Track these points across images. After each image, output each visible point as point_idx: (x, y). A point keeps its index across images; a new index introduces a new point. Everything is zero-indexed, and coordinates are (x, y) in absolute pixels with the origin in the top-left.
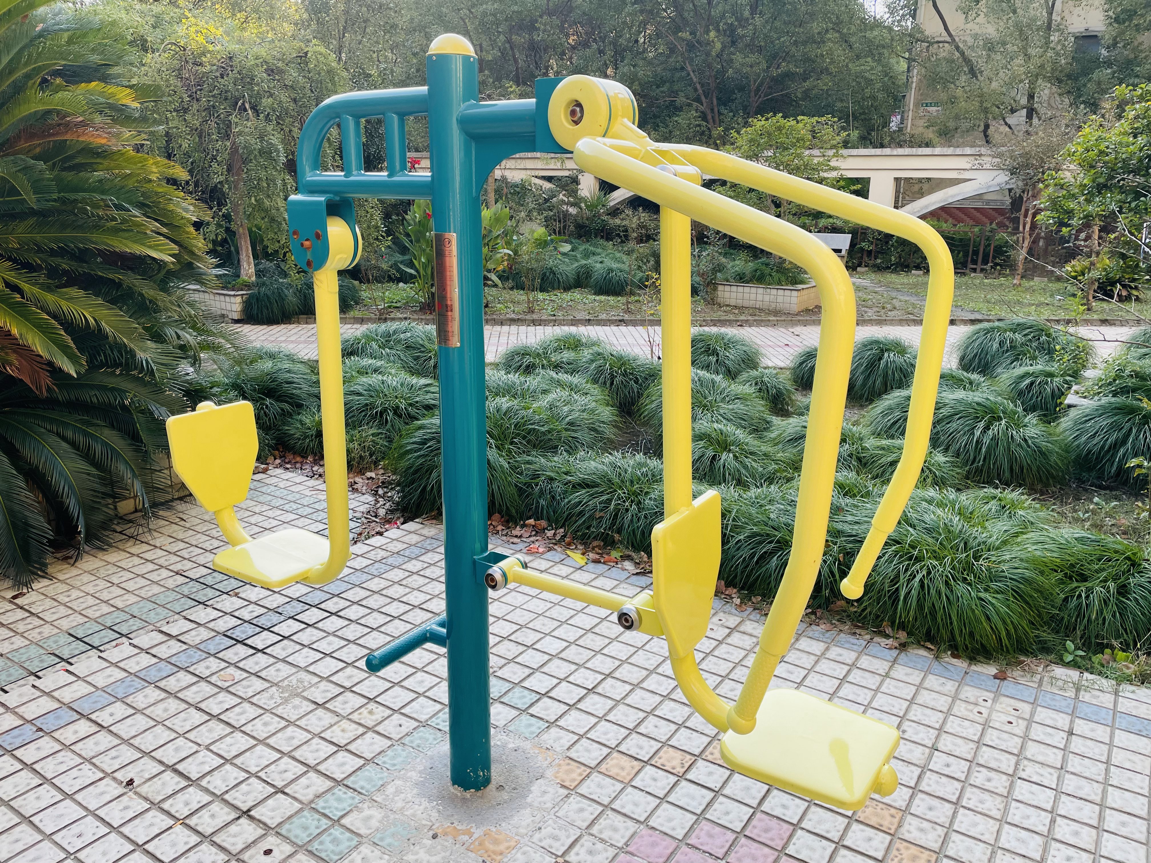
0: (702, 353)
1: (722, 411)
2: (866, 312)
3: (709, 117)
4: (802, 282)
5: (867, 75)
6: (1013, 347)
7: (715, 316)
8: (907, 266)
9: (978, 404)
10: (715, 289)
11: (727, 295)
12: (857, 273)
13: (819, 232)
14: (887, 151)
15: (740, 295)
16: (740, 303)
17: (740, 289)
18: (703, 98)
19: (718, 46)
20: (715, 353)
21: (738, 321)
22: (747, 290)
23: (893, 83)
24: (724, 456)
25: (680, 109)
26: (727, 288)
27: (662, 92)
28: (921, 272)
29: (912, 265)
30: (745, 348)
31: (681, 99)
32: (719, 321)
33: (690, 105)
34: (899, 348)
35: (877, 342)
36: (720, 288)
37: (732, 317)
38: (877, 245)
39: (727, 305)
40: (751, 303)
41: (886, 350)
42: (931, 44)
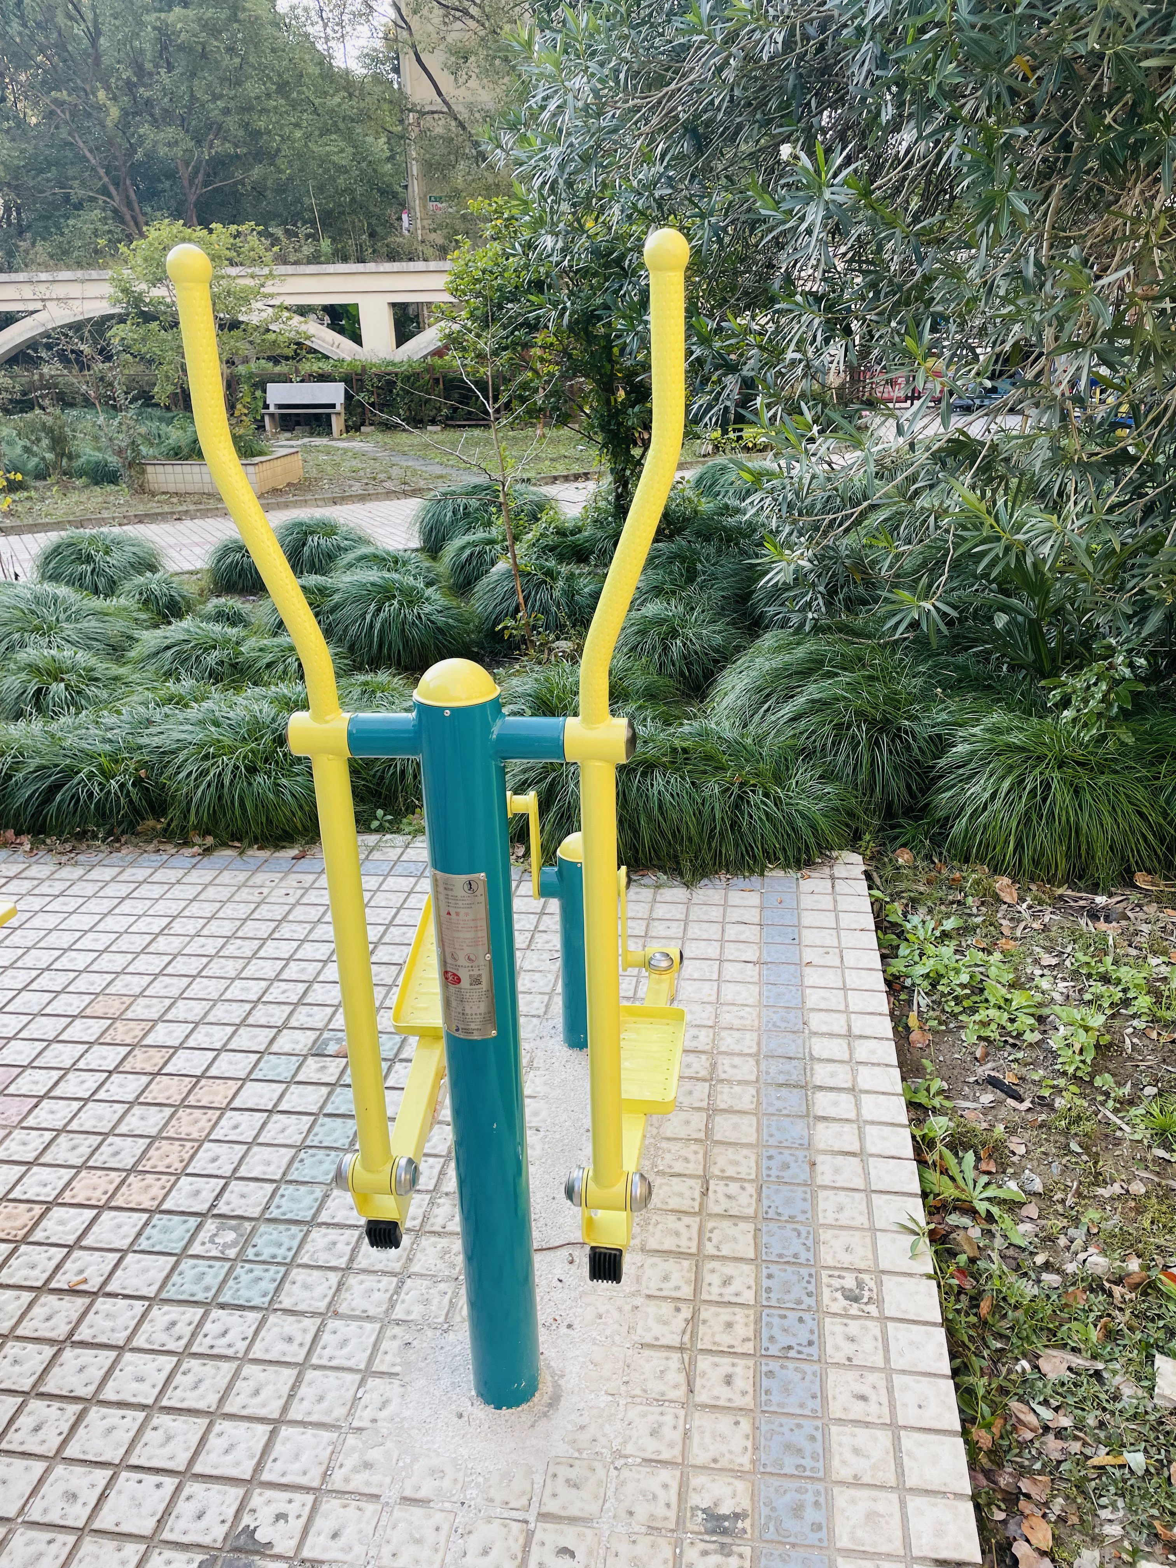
0: (73, 562)
1: (64, 635)
2: (351, 486)
3: (128, 217)
4: (261, 453)
5: (335, 158)
6: (466, 515)
7: (141, 509)
8: (421, 421)
9: (372, 584)
10: (143, 472)
11: (161, 478)
12: (361, 434)
13: (302, 381)
14: (371, 266)
15: (179, 478)
16: (181, 488)
17: (178, 469)
18: (112, 189)
19: (115, 112)
20: (89, 559)
21: (173, 513)
22: (187, 469)
23: (375, 171)
24: (54, 687)
25: (79, 206)
26: (160, 469)
27: (48, 180)
28: (439, 428)
29: (426, 419)
30: (134, 549)
31: (78, 192)
32: (146, 515)
33: (92, 199)
34: (329, 529)
35: (301, 524)
36: (150, 469)
37: (166, 509)
38: (379, 395)
39: (164, 493)
40: (197, 488)
41: (312, 533)
42: (422, 114)
